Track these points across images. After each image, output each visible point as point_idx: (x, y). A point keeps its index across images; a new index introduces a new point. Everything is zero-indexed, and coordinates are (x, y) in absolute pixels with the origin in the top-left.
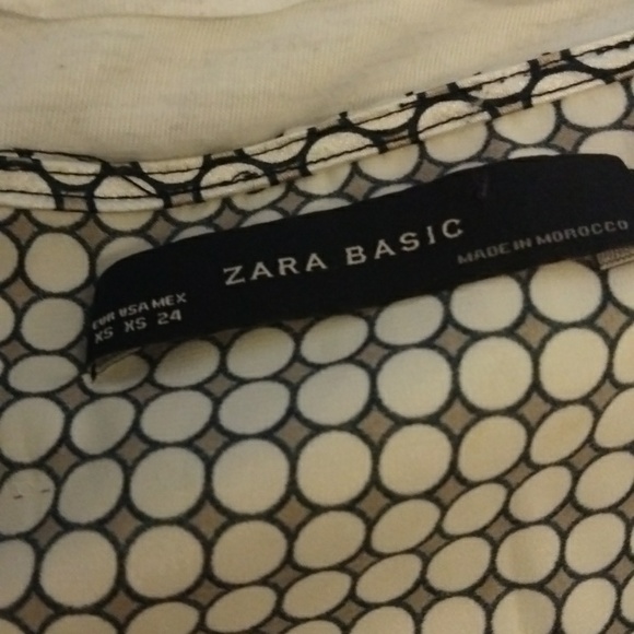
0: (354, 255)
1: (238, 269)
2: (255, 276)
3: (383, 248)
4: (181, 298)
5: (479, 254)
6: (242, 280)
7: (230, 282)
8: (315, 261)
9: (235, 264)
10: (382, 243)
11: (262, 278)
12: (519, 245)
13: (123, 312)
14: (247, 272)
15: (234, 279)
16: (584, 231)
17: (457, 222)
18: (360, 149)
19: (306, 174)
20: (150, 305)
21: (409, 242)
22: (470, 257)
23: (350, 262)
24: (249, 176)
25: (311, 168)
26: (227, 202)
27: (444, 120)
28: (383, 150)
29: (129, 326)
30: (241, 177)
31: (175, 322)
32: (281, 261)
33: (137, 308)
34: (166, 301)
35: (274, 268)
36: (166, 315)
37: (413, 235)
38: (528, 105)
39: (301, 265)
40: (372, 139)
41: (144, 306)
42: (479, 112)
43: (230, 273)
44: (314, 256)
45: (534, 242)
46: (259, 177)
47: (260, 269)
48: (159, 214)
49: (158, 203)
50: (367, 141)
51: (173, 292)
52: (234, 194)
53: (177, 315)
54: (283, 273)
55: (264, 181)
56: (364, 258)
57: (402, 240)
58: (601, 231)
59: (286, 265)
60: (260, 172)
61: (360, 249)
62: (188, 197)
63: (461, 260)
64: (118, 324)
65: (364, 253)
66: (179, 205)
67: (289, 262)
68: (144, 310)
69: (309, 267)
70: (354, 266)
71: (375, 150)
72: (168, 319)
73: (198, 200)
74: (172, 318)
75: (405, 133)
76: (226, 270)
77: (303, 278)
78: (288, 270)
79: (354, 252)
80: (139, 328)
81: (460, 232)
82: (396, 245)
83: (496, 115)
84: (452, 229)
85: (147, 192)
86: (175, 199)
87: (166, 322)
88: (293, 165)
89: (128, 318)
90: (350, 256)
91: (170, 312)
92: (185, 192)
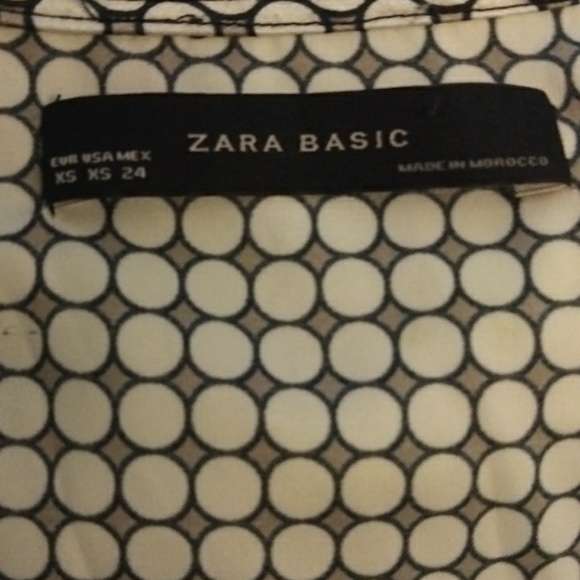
0: (308, 143)
1: (202, 137)
2: (218, 147)
3: (335, 142)
4: (146, 156)
5: (418, 167)
6: (206, 150)
7: (193, 148)
8: (272, 143)
9: (201, 131)
10: (334, 137)
11: (224, 150)
12: (454, 165)
13: (87, 158)
14: (211, 142)
15: (199, 146)
16: (511, 162)
17: (404, 133)
18: (308, 24)
19: (252, 34)
20: (115, 156)
21: (359, 140)
22: (409, 168)
23: (303, 149)
24: (195, 21)
25: (258, 30)
26: (167, 40)
27: (390, 14)
28: (329, 30)
29: (93, 174)
30: (187, 19)
31: (138, 179)
32: (243, 137)
33: (101, 156)
34: (131, 156)
35: (235, 142)
36: (130, 170)
37: (362, 135)
38: (467, 18)
39: (260, 144)
40: (321, 17)
41: (108, 156)
42: (422, 14)
43: (195, 140)
44: (272, 138)
45: (467, 164)
46: (205, 24)
47: (223, 142)
48: (99, 39)
49: (99, 27)
50: (316, 18)
51: (140, 148)
52: (177, 35)
53: (142, 172)
54: (243, 148)
55: (209, 29)
56: (316, 148)
57: (353, 137)
58: (525, 164)
59: (247, 142)
60: (206, 19)
61: (314, 138)
62: (129, 27)
63: (401, 168)
64: (81, 169)
65: (317, 142)
66: (120, 33)
67: (248, 140)
68: (108, 161)
69: (267, 148)
70: (305, 153)
71: (322, 29)
72: (132, 174)
73: (140, 32)
74: (137, 174)
75: (351, 19)
76: (191, 136)
77: (259, 157)
78: (248, 147)
79: (309, 140)
80: (104, 178)
81: (405, 143)
82: (346, 141)
83: (437, 21)
84: (399, 138)
85: (91, 15)
86: (117, 27)
87: (130, 178)
88: (240, 22)
89: (93, 166)
90: (303, 144)
91: (135, 169)
92: (128, 21)
